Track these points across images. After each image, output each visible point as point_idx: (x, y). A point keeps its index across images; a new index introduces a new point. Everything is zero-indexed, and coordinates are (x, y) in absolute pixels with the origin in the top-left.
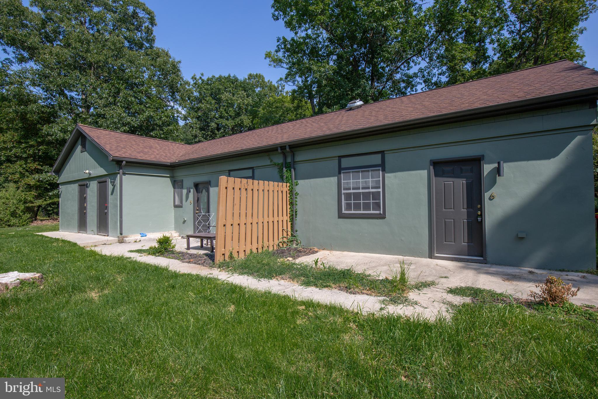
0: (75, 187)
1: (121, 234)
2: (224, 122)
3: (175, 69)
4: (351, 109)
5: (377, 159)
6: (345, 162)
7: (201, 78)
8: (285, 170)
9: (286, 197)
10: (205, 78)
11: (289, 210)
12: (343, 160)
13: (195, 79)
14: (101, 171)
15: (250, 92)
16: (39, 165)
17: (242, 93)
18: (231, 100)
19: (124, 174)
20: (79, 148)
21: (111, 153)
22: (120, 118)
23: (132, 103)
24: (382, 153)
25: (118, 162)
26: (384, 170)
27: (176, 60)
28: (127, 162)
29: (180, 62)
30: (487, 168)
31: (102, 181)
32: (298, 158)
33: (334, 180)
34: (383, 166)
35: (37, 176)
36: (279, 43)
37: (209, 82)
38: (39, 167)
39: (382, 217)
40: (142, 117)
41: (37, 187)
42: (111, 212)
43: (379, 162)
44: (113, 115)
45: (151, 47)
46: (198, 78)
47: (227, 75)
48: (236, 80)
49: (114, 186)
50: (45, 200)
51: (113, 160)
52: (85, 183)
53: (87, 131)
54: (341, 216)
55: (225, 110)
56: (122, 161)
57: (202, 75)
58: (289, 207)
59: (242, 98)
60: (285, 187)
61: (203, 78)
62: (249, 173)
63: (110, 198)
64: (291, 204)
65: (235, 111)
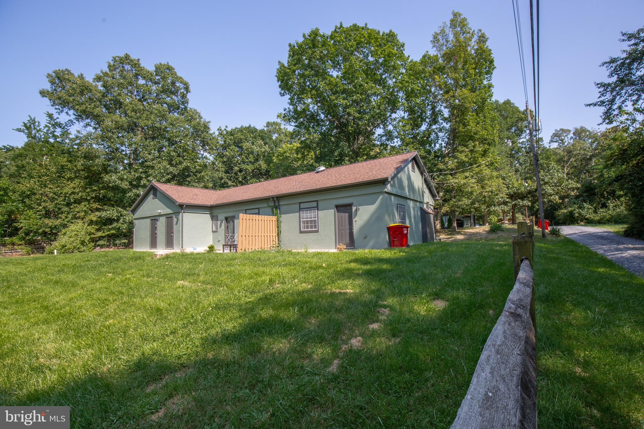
0: (148, 220)
1: (182, 248)
2: (244, 166)
3: (206, 127)
4: (318, 172)
5: (314, 204)
6: (303, 206)
7: (225, 129)
8: (274, 209)
9: (274, 224)
10: (229, 129)
11: (276, 230)
12: (301, 204)
13: (221, 130)
14: (169, 211)
15: (268, 140)
16: (99, 205)
17: (261, 142)
18: (251, 148)
19: (184, 212)
20: (151, 196)
21: (177, 200)
22: (165, 169)
23: (173, 156)
24: (317, 201)
25: (181, 206)
26: (318, 210)
27: (207, 121)
28: (186, 205)
29: (210, 122)
30: (354, 209)
31: (169, 217)
32: (281, 203)
33: (298, 214)
34: (317, 208)
35: (98, 213)
36: (285, 112)
37: (232, 133)
38: (99, 207)
39: (317, 231)
40: (180, 167)
41: (96, 223)
42: (175, 235)
43: (316, 206)
44: (160, 167)
45: (186, 108)
46: (223, 129)
47: (247, 125)
48: (256, 130)
49: (178, 219)
50: (103, 232)
51: (179, 205)
52: (156, 218)
53: (158, 186)
54: (301, 232)
55: (246, 157)
56: (183, 205)
57: (226, 127)
58: (276, 229)
59: (260, 146)
60: (274, 218)
61: (228, 129)
62: (257, 211)
63: (175, 227)
64: (278, 227)
65: (254, 157)
